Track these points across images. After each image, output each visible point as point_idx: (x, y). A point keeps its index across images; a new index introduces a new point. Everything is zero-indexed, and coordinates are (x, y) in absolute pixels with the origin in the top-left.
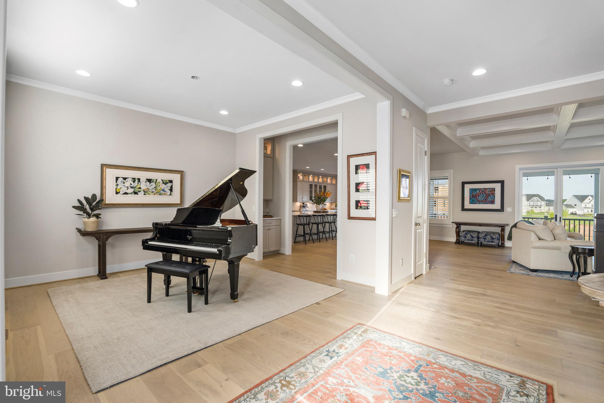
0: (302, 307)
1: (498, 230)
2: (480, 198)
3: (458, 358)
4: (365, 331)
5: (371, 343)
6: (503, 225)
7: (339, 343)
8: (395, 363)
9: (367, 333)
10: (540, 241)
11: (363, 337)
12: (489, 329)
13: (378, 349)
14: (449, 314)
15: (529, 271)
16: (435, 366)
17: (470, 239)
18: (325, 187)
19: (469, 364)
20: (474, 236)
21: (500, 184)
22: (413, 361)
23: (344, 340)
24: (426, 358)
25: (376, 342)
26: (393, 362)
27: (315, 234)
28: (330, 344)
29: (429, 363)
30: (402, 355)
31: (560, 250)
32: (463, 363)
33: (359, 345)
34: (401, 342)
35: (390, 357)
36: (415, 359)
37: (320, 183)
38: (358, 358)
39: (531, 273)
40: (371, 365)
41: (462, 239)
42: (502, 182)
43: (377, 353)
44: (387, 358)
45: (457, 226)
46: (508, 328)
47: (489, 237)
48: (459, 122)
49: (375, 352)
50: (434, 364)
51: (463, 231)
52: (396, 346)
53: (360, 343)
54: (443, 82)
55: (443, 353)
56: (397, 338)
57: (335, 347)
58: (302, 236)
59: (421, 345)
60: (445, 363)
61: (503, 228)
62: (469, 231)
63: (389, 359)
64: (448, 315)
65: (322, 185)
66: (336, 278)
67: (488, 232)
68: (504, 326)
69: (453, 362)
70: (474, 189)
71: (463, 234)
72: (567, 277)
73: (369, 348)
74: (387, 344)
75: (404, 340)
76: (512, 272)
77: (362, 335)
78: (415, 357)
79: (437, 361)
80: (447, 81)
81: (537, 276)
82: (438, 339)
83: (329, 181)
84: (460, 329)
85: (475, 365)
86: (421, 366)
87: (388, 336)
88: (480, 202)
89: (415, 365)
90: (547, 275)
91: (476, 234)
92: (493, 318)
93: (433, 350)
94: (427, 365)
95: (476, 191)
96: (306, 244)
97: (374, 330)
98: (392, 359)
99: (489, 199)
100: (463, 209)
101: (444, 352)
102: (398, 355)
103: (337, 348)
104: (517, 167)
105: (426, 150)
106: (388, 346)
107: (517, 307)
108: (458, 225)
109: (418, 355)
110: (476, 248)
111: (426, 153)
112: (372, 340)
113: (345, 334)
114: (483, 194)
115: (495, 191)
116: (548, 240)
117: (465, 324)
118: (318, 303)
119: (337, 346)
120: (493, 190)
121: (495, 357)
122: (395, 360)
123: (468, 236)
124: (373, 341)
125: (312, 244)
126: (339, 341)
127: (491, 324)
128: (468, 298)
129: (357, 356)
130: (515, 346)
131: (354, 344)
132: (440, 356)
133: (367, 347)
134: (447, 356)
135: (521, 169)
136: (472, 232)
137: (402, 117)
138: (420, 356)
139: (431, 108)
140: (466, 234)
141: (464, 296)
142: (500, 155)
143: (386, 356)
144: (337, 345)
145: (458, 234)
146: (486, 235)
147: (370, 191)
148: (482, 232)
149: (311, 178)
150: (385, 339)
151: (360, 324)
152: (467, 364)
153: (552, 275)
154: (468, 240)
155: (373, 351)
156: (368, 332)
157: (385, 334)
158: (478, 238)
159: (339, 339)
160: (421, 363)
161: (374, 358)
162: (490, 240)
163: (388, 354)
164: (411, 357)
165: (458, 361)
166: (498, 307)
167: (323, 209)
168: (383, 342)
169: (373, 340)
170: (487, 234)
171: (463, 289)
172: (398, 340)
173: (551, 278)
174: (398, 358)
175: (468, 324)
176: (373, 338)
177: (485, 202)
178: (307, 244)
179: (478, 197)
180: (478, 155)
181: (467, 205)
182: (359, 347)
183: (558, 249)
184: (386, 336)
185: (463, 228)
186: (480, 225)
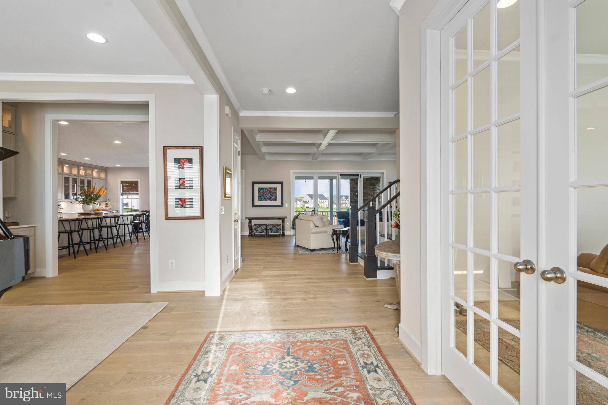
0: (125, 339)
1: (280, 222)
2: (266, 196)
3: (309, 330)
4: (222, 338)
5: (235, 347)
6: (283, 218)
7: (204, 362)
8: (268, 356)
9: (225, 339)
10: (316, 228)
11: (223, 344)
12: (312, 300)
13: (245, 350)
14: (281, 297)
15: (309, 251)
16: (299, 344)
17: (260, 231)
18: (89, 182)
19: (318, 332)
20: (264, 228)
21: (280, 184)
22: (280, 347)
23: (207, 356)
24: (288, 340)
25: (239, 344)
26: (266, 356)
27: (87, 243)
28: (193, 367)
29: (294, 344)
30: (269, 346)
31: (327, 233)
32: (314, 333)
33: (225, 354)
34: (261, 335)
35: (261, 352)
36: (281, 345)
37: (82, 176)
38: (234, 368)
39: (311, 253)
40: (250, 368)
41: (254, 232)
42: (282, 183)
43: (247, 354)
44: (260, 355)
45: (249, 221)
46: (323, 295)
47: (274, 228)
48: (259, 129)
49: (244, 354)
50: (297, 342)
51: (255, 225)
52: (259, 341)
53: (225, 351)
54: (263, 91)
55: (297, 331)
56: (255, 332)
57: (201, 368)
58: (66, 247)
59: (277, 331)
60: (303, 338)
61: (283, 220)
62: (260, 225)
63: (262, 355)
64: (280, 299)
65: (84, 179)
66: (150, 292)
67: (273, 224)
68: (319, 296)
69: (308, 335)
70: (262, 188)
71: (255, 228)
72: (331, 251)
73: (237, 353)
74: (250, 342)
75: (262, 332)
76: (300, 254)
77: (221, 342)
78: (280, 343)
79: (297, 339)
80: (266, 91)
81: (316, 254)
82: (286, 321)
83: (95, 174)
84: (295, 307)
85: (322, 331)
86: (289, 349)
87: (246, 333)
88: (266, 199)
89: (285, 350)
90: (321, 252)
91: (265, 227)
92: (310, 291)
93: (289, 331)
94: (293, 346)
95: (263, 190)
96: (75, 258)
97: (230, 333)
98: (264, 354)
99: (273, 197)
100: (254, 206)
101: (297, 329)
102: (266, 348)
103: (204, 367)
104: (292, 171)
105: (239, 150)
106: (252, 343)
107: (318, 279)
108: (250, 219)
109: (281, 340)
110: (266, 238)
111: (239, 153)
112: (234, 344)
113: (202, 350)
114: (268, 192)
115: (277, 190)
116: (320, 226)
117: (296, 301)
118: (144, 328)
119: (203, 366)
120: (276, 189)
121: (329, 320)
122: (267, 353)
123: (259, 229)
124: (236, 345)
125: (85, 257)
126: (202, 359)
127: (312, 296)
128: (285, 280)
129: (231, 366)
130: (333, 307)
131: (220, 355)
132: (297, 334)
133: (235, 353)
134: (301, 332)
135: (294, 173)
136: (262, 225)
137: (226, 114)
138: (283, 341)
139: (243, 111)
140: (258, 227)
141: (281, 280)
142: (280, 161)
143: (257, 353)
144: (202, 364)
145: (250, 228)
146: (272, 227)
147: (194, 188)
148: (270, 225)
149: (66, 169)
150: (245, 338)
151: (210, 333)
152: (317, 333)
153: (323, 252)
154: (259, 232)
155: (243, 354)
156: (225, 337)
157: (242, 333)
158: (267, 230)
159: (200, 357)
160: (288, 346)
161: (247, 360)
162: (275, 231)
163: (258, 351)
164: (277, 345)
165: (310, 333)
166: (308, 282)
167: (94, 210)
168: (246, 342)
169: (236, 343)
170: (273, 225)
171: (277, 274)
172: (257, 334)
173: (324, 253)
174: (268, 350)
175: (298, 302)
176: (234, 342)
177: (269, 199)
178: (77, 258)
179: (265, 195)
180: (265, 159)
181: (257, 202)
182: (227, 356)
183: (326, 232)
184: (244, 334)
185: (254, 222)
186: (267, 219)
